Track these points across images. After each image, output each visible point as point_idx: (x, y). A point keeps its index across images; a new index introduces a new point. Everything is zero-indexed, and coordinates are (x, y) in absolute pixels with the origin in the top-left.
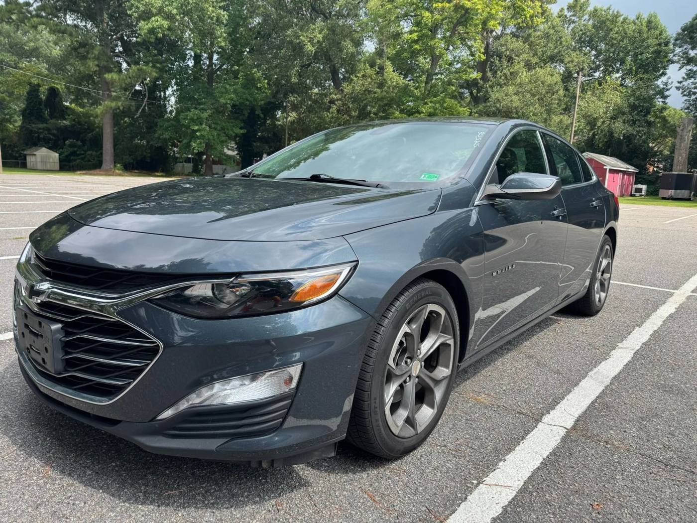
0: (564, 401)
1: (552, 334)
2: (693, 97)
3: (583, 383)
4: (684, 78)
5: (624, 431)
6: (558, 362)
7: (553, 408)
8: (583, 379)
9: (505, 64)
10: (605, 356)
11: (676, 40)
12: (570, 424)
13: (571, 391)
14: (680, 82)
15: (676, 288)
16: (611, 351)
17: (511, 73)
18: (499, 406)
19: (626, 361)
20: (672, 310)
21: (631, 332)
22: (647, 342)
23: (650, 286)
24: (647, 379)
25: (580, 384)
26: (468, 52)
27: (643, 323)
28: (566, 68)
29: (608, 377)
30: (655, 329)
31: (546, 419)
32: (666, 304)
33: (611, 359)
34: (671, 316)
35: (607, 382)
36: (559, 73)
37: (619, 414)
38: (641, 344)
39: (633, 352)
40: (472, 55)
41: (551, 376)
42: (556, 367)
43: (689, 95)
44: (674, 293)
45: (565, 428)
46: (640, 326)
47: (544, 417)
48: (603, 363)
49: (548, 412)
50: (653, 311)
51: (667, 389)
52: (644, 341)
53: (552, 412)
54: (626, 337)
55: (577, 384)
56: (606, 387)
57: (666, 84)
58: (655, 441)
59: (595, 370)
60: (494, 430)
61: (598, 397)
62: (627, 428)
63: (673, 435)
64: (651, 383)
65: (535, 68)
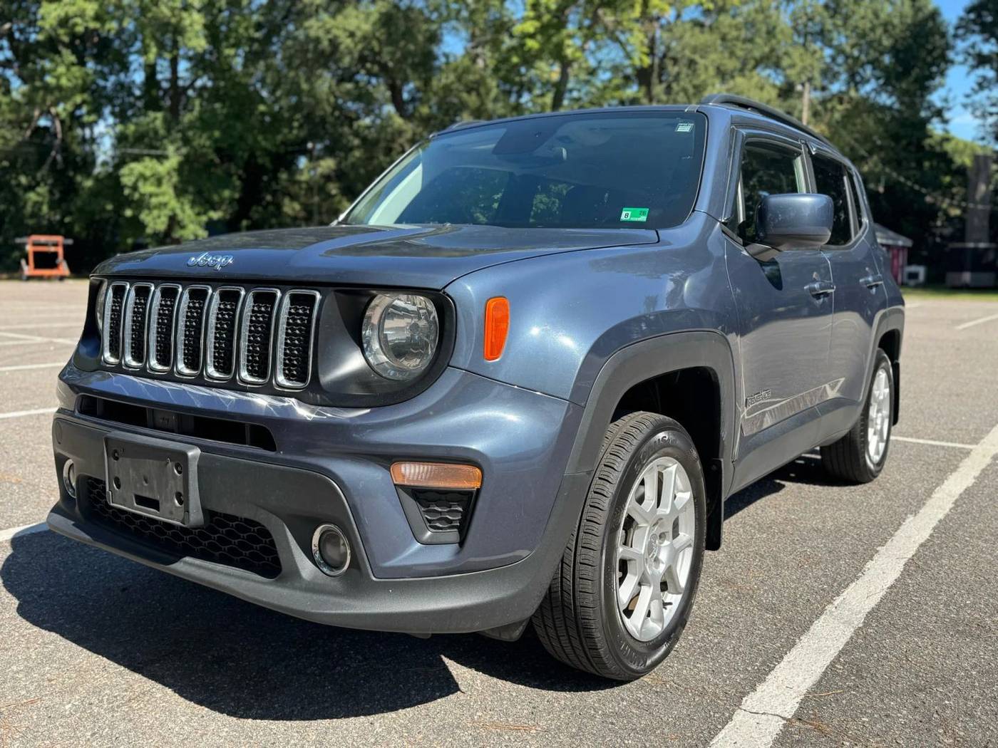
0: (782, 664)
1: (765, 535)
2: (991, 120)
3: (818, 626)
4: (973, 89)
5: (887, 716)
6: (772, 589)
7: (761, 680)
8: (817, 617)
9: (685, 71)
10: (855, 573)
11: (957, 28)
12: (790, 709)
13: (794, 644)
14: (968, 96)
15: (975, 441)
16: (865, 562)
17: (695, 87)
18: (665, 683)
19: (890, 580)
20: (969, 482)
21: (900, 524)
22: (928, 541)
23: (932, 439)
24: (926, 610)
25: (812, 628)
26: (622, 54)
27: (920, 508)
28: (786, 76)
29: (860, 612)
30: (941, 516)
31: (750, 702)
32: (959, 470)
33: (866, 578)
34: (967, 491)
35: (858, 621)
36: (774, 86)
37: (878, 683)
38: (917, 545)
39: (903, 562)
40: (628, 56)
41: (761, 618)
42: (768, 598)
43: (983, 116)
44: (971, 450)
45: (784, 718)
46: (915, 513)
47: (744, 699)
48: (853, 585)
49: (754, 689)
50: (938, 485)
51: (961, 629)
52: (922, 541)
53: (759, 688)
54: (892, 535)
55: (805, 629)
56: (858, 632)
57: (946, 100)
58: (941, 731)
59: (838, 600)
60: (653, 731)
61: (842, 653)
62: (893, 709)
63: (972, 716)
64: (934, 618)
65: (733, 77)
